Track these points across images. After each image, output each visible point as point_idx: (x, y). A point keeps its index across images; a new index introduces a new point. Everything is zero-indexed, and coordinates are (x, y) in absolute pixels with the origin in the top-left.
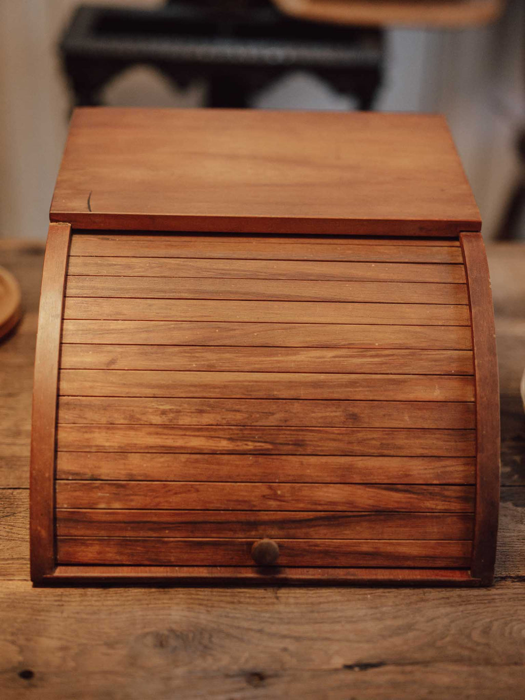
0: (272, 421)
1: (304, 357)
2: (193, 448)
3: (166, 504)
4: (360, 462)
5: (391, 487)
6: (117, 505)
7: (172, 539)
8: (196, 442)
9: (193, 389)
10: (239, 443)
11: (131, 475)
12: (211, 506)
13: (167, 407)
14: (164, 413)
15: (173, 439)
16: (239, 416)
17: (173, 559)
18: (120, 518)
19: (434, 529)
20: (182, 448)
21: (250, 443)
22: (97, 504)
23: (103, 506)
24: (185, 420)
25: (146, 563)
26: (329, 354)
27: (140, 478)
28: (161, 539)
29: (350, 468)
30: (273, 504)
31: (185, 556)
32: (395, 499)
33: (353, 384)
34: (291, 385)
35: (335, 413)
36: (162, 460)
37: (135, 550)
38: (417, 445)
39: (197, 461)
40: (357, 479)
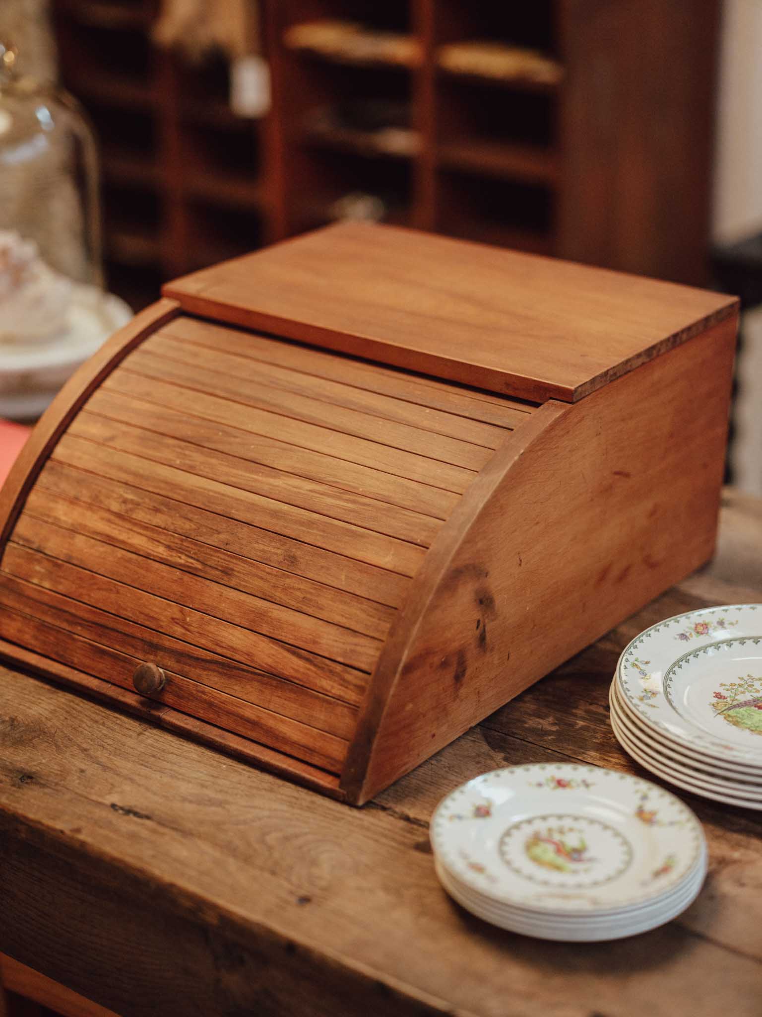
0: (214, 540)
1: (282, 483)
2: (131, 545)
3: (87, 597)
4: (277, 612)
5: (294, 649)
6: (47, 584)
7: (81, 638)
8: (139, 541)
9: (162, 485)
10: (174, 554)
11: (71, 557)
12: (123, 613)
13: (130, 496)
14: (125, 501)
15: (119, 530)
16: (188, 525)
17: (76, 660)
18: (45, 599)
19: (321, 715)
20: (123, 542)
21: (183, 557)
22: (30, 576)
23: (35, 581)
24: (140, 515)
25: (54, 656)
26: (308, 486)
27: (75, 562)
28: (72, 634)
29: (261, 615)
30: (178, 630)
31: (87, 662)
32: (292, 665)
33: (310, 524)
34: (252, 507)
35: (275, 551)
36: (102, 549)
37: (47, 637)
38: (338, 610)
39: (130, 561)
40: (265, 629)
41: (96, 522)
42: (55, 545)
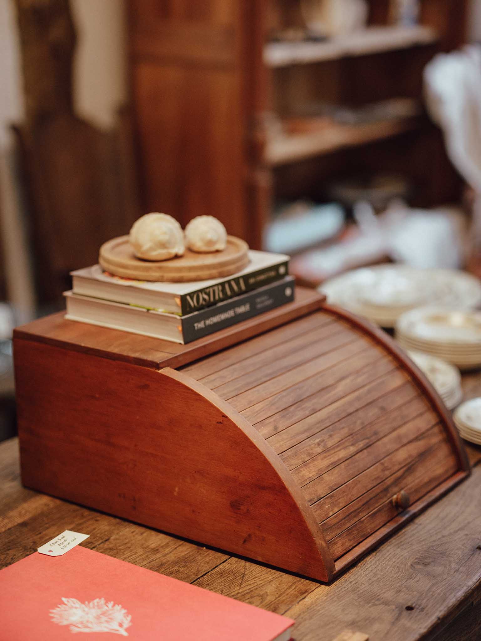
0: (358, 427)
2: (343, 458)
3: (353, 497)
5: (417, 439)
6: (336, 510)
7: (364, 518)
8: (342, 454)
9: (318, 425)
10: (357, 445)
11: (331, 487)
12: (368, 488)
13: (317, 441)
14: (319, 444)
15: (332, 457)
16: (346, 430)
17: (369, 530)
18: (341, 517)
20: (339, 460)
21: (360, 443)
22: (328, 514)
23: (331, 514)
24: (330, 444)
25: (361, 540)
27: (335, 488)
28: (360, 520)
29: (399, 437)
30: (387, 473)
31: (373, 525)
32: (422, 445)
35: (373, 412)
36: (336, 472)
37: (354, 534)
39: (349, 464)
40: (405, 441)
41: (322, 463)
42: (321, 490)
